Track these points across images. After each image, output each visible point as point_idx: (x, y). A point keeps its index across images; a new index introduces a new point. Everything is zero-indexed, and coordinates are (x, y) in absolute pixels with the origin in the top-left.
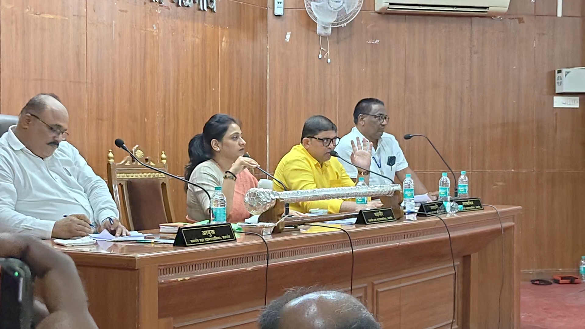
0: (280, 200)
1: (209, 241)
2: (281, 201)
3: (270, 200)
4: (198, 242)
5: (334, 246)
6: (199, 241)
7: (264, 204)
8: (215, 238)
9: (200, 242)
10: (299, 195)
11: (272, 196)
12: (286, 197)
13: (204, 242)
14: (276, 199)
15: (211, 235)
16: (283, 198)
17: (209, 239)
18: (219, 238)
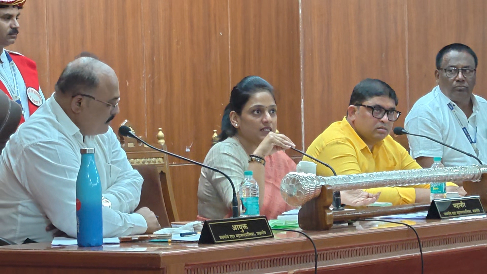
0: (326, 187)
1: (241, 238)
2: (328, 188)
3: (314, 187)
4: (228, 239)
5: (399, 246)
6: (229, 237)
7: (306, 192)
8: (248, 234)
9: (230, 239)
10: (351, 180)
11: (316, 182)
12: (334, 183)
13: (235, 239)
14: (321, 186)
15: (243, 230)
16: (331, 184)
17: (242, 235)
18: (252, 234)
